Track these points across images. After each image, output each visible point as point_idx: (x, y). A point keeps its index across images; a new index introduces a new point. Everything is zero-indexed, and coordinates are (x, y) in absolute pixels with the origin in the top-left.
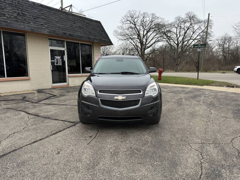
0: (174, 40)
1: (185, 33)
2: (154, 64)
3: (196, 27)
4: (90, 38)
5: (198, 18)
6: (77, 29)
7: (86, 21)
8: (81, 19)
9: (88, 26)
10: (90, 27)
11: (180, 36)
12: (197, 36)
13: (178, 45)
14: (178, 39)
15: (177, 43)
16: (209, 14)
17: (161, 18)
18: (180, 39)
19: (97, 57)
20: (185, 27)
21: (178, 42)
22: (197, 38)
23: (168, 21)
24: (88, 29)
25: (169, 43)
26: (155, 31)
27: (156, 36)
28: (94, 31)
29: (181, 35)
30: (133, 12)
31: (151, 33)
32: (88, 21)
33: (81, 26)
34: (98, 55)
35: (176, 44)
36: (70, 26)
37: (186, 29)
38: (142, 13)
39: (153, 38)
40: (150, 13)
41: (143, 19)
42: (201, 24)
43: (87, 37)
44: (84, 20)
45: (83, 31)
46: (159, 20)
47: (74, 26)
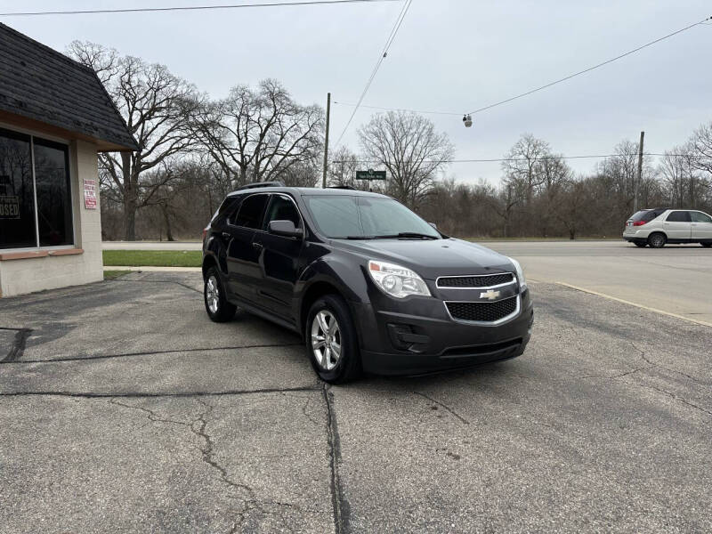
0: (233, 152)
1: (262, 136)
2: (166, 216)
3: (287, 121)
4: (79, 124)
5: (292, 98)
6: (35, 85)
7: (55, 61)
8: (39, 53)
9: (65, 80)
10: (71, 83)
11: (246, 141)
12: (292, 148)
13: (243, 165)
14: (242, 149)
15: (242, 160)
16: (329, 95)
17: (184, 82)
18: (250, 149)
19: (87, 188)
20: (261, 119)
21: (243, 157)
22: (293, 152)
23: (206, 93)
24: (67, 92)
25: (218, 160)
26: (167, 117)
27: (170, 135)
28: (84, 99)
29: (249, 139)
30: (89, 49)
31: (155, 121)
32: (61, 64)
33: (46, 77)
34: (91, 183)
35: (237, 162)
36: (12, 72)
37: (265, 126)
38: (123, 56)
39: (162, 138)
40: (150, 63)
41: (127, 76)
42: (299, 116)
43: (69, 118)
44: (48, 57)
45: (54, 94)
46: (181, 89)
47: (23, 73)
